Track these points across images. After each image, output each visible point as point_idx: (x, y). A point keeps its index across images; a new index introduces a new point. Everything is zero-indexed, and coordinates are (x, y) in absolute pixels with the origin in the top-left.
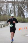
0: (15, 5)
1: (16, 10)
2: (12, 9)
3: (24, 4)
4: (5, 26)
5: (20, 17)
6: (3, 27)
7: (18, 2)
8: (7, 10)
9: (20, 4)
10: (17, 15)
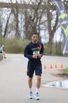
0: (18, 12)
1: (19, 24)
2: (10, 22)
3: (38, 11)
7: (25, 6)
9: (29, 10)
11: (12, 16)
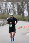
0: (14, 4)
1: (15, 9)
2: (11, 8)
3: (23, 3)
4: (4, 25)
5: (19, 16)
6: (2, 25)
8: (6, 8)
9: (19, 3)
10: (16, 14)
11: (12, 5)
